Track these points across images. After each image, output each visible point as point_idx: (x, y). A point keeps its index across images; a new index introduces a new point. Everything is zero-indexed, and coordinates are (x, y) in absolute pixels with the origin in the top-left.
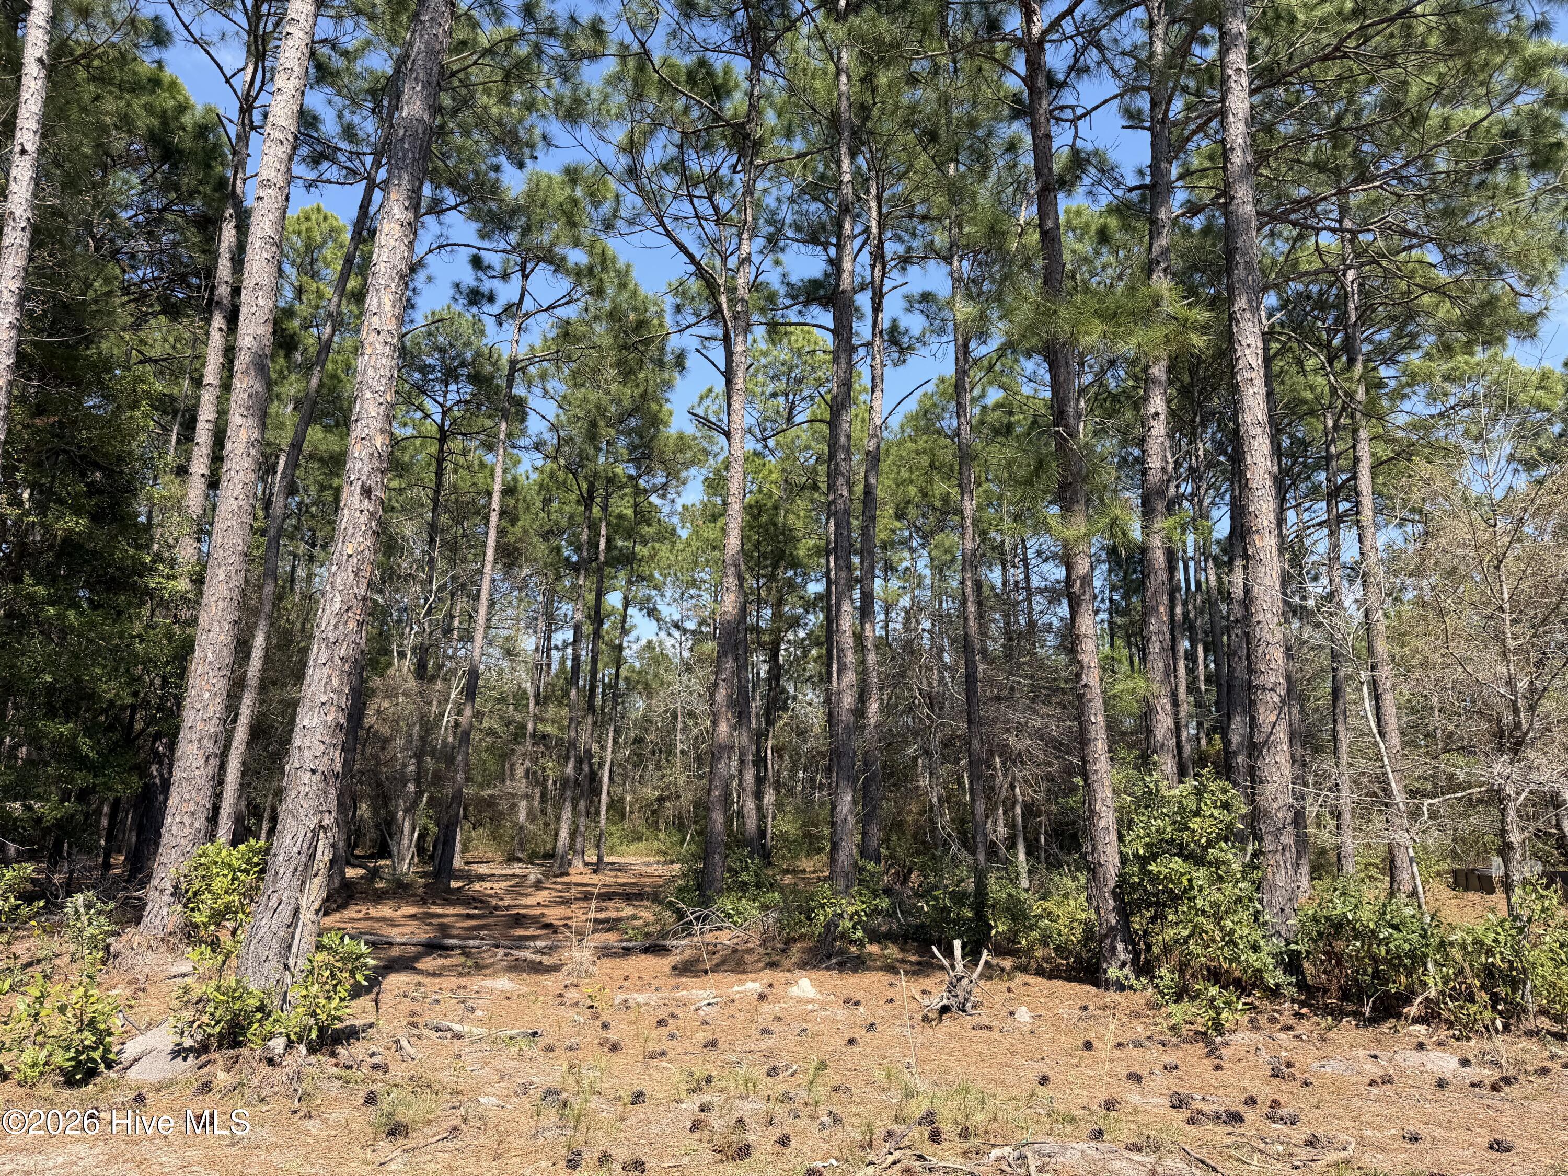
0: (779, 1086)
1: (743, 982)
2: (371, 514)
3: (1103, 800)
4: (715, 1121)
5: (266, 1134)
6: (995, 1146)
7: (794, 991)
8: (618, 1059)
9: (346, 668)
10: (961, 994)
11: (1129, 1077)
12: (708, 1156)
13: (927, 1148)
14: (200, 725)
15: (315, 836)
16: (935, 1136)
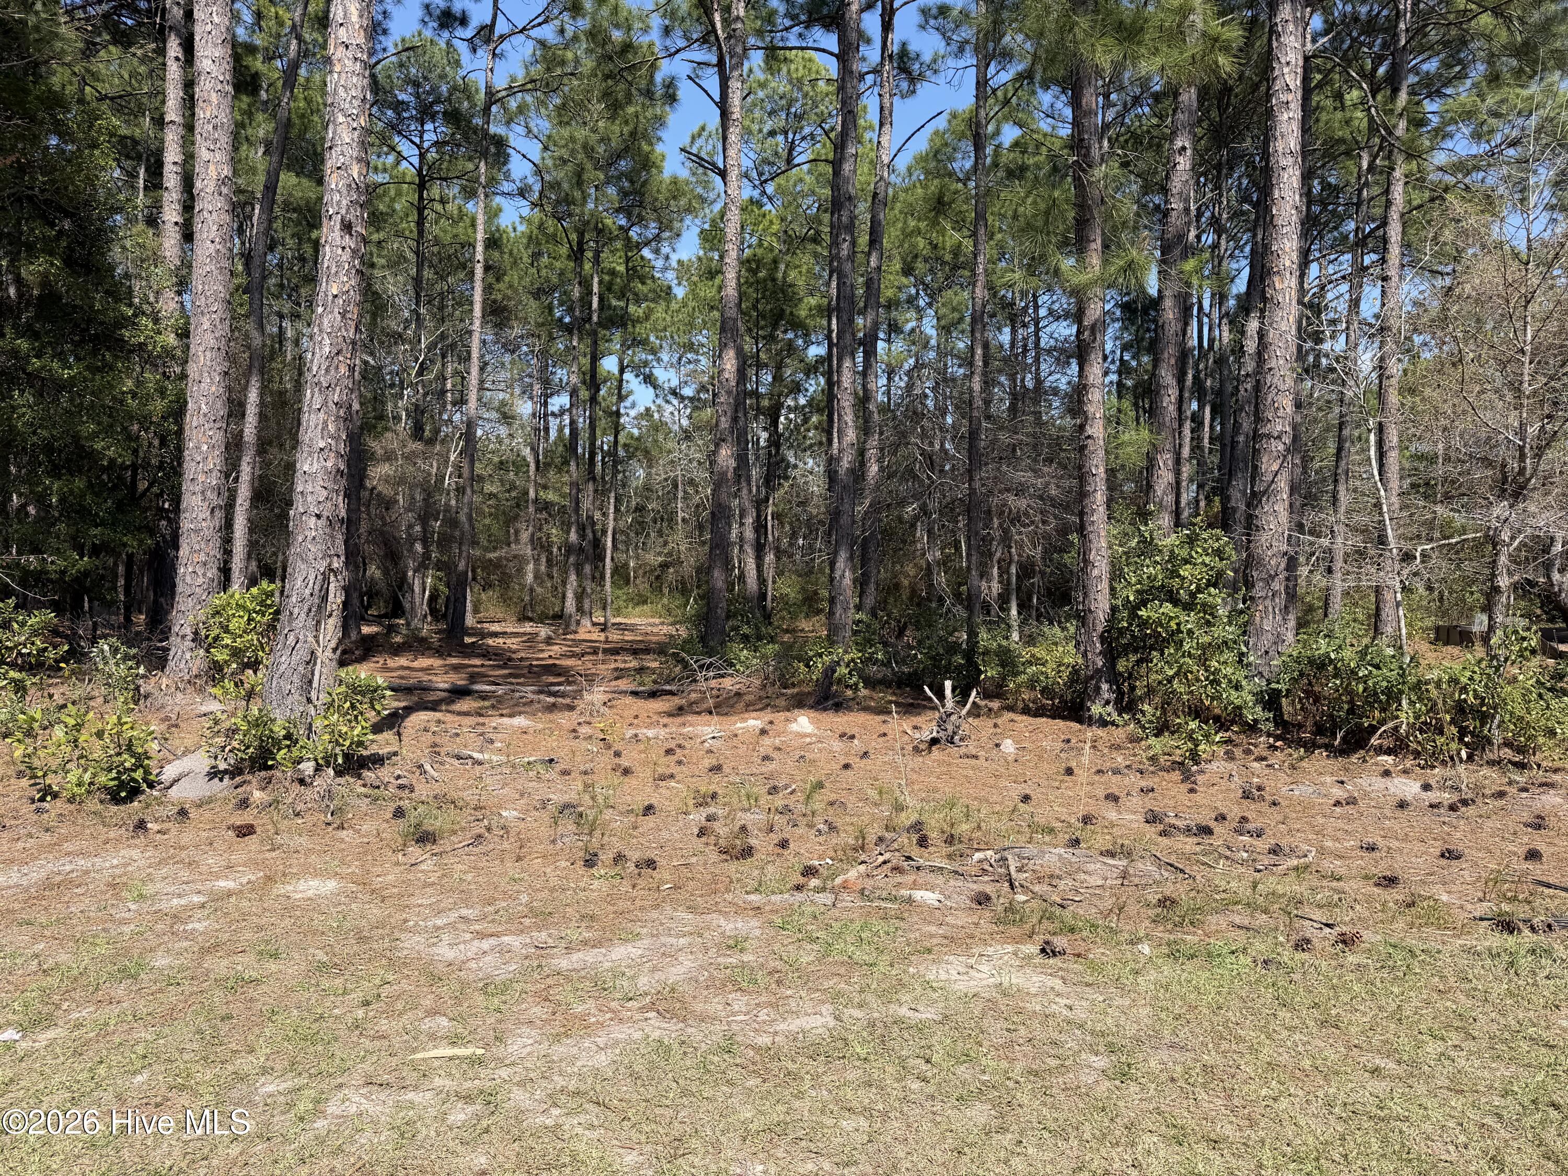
0: (779, 801)
1: (745, 720)
2: (354, 251)
3: (1098, 550)
4: (721, 829)
5: (304, 841)
6: (978, 850)
7: (794, 727)
8: (631, 781)
9: (342, 413)
10: (950, 728)
11: (1107, 797)
12: (714, 857)
13: (915, 852)
14: (201, 478)
15: (326, 579)
16: (923, 842)
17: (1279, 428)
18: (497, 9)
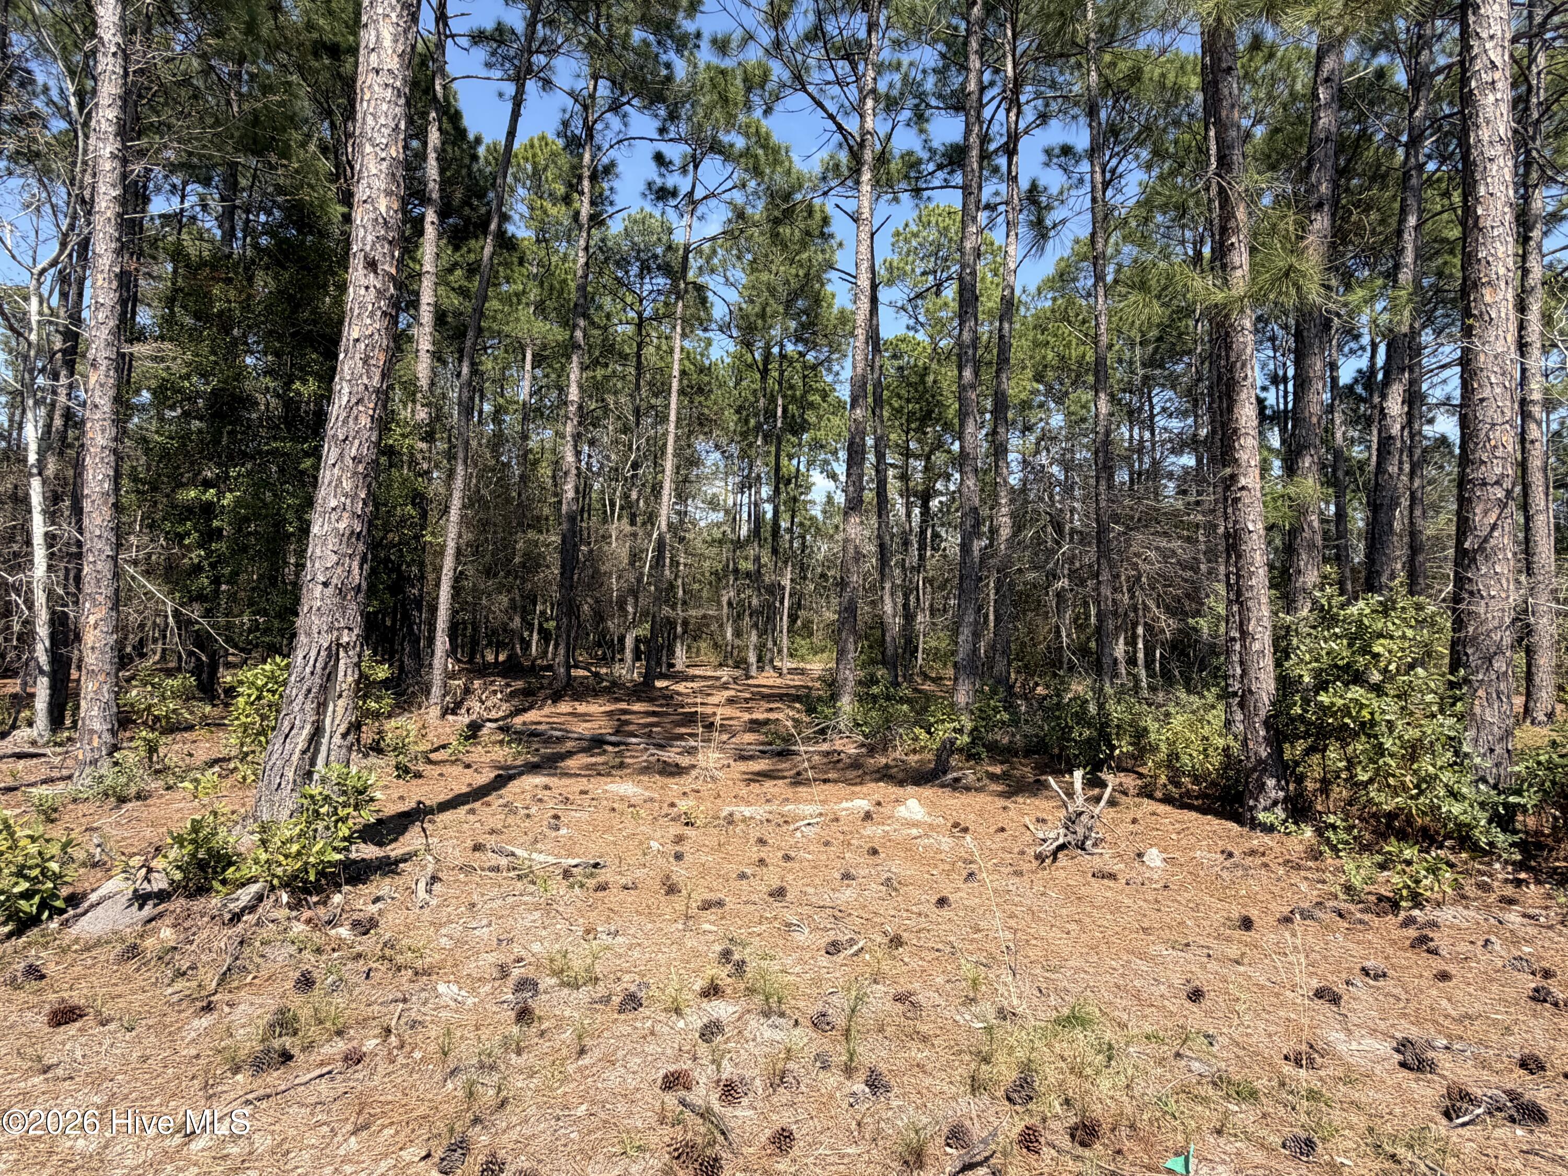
1: (851, 797)
2: (378, 291)
3: (1259, 620)
7: (902, 811)
9: (361, 468)
10: (1081, 831)
13: (1015, 1167)
15: (332, 655)
16: (1033, 1135)
17: (1498, 470)
18: (695, 179)
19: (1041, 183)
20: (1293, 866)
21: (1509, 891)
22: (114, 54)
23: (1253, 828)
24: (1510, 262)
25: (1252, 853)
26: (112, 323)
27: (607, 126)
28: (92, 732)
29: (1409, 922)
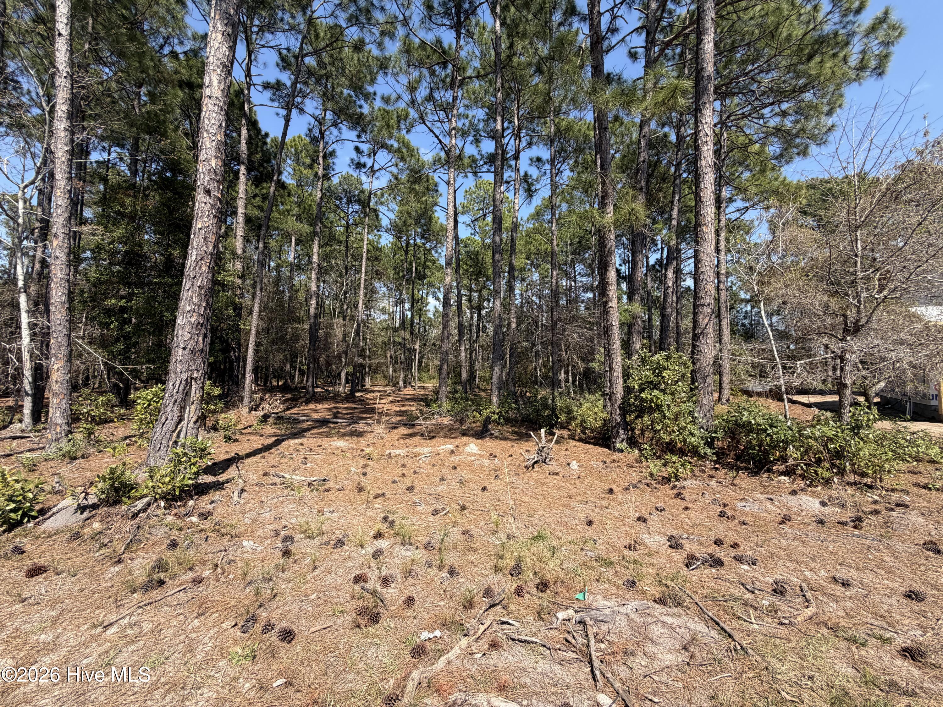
1: (444, 444)
2: (211, 205)
3: (617, 363)
7: (468, 449)
9: (203, 292)
10: (544, 455)
11: (639, 519)
13: (513, 604)
15: (188, 383)
16: (520, 592)
17: (708, 301)
18: (374, 159)
19: (529, 173)
20: (630, 466)
21: (712, 472)
22: (65, 77)
23: (614, 451)
24: (713, 216)
25: (614, 461)
26: (66, 215)
27: (331, 133)
28: (56, 424)
29: (674, 487)
